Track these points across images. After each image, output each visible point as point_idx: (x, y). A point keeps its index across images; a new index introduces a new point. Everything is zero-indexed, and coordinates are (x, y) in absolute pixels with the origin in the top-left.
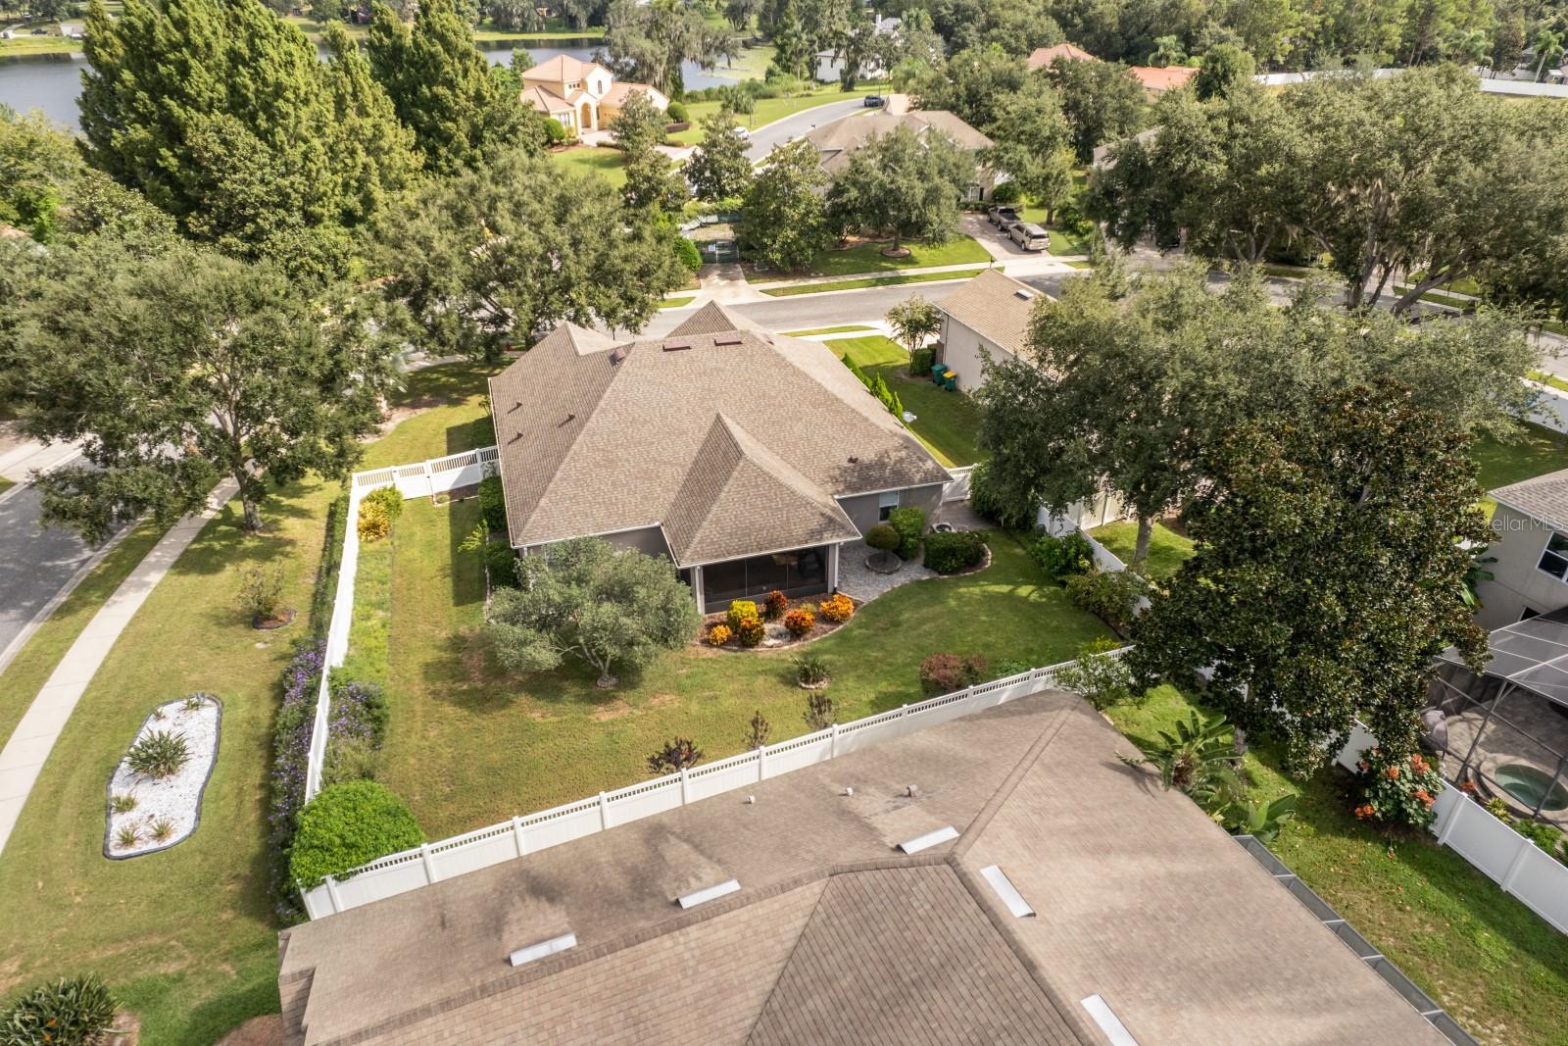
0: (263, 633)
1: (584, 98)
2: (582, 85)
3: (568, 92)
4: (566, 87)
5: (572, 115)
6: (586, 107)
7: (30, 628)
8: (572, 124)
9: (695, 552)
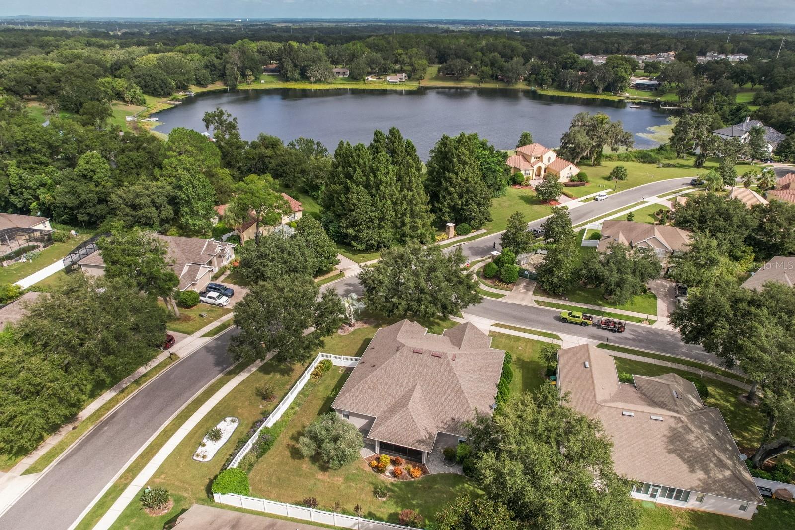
0: (265, 402)
1: (540, 164)
2: (540, 158)
3: (533, 160)
4: (533, 159)
5: (531, 171)
6: (539, 168)
7: (220, 375)
8: (531, 175)
9: (375, 434)
